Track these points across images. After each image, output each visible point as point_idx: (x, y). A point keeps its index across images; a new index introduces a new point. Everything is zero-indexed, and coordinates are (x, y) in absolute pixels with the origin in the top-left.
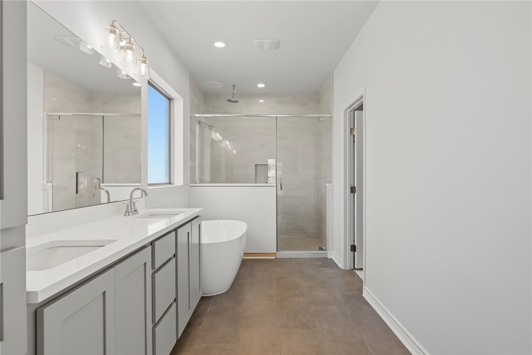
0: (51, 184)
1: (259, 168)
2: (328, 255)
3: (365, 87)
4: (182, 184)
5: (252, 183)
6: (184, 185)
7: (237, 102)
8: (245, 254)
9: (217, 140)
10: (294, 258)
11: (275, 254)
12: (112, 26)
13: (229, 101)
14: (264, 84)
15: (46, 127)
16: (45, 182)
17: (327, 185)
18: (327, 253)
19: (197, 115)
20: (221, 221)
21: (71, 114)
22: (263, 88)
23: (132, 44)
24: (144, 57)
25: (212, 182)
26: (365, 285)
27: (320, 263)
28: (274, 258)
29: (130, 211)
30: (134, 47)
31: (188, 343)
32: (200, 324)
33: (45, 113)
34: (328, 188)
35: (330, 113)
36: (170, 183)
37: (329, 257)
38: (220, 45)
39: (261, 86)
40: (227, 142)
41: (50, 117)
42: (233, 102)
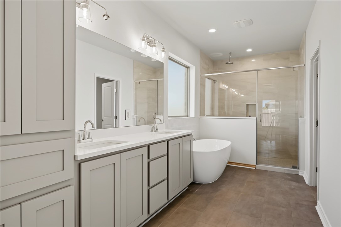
0: (136, 116)
1: (250, 106)
2: (300, 172)
3: (320, 41)
4: (194, 117)
5: (245, 117)
6: (195, 117)
7: (232, 63)
8: (228, 162)
9: (225, 89)
10: (269, 171)
11: (255, 166)
12: (143, 37)
13: (227, 63)
14: (252, 49)
15: (134, 88)
16: (134, 115)
17: (299, 119)
18: (299, 171)
19: (206, 75)
20: (216, 140)
21: (146, 80)
22: (251, 51)
23: (155, 43)
24: (163, 48)
25: (219, 116)
26: (318, 200)
27: (289, 178)
28: (254, 168)
29: (153, 129)
30: (156, 44)
31: (177, 205)
32: (188, 197)
33: (134, 81)
34: (300, 122)
35: (303, 63)
36: (187, 116)
37: (300, 175)
38: (212, 31)
39: (249, 50)
40: (233, 90)
41: (136, 83)
42: (230, 64)
